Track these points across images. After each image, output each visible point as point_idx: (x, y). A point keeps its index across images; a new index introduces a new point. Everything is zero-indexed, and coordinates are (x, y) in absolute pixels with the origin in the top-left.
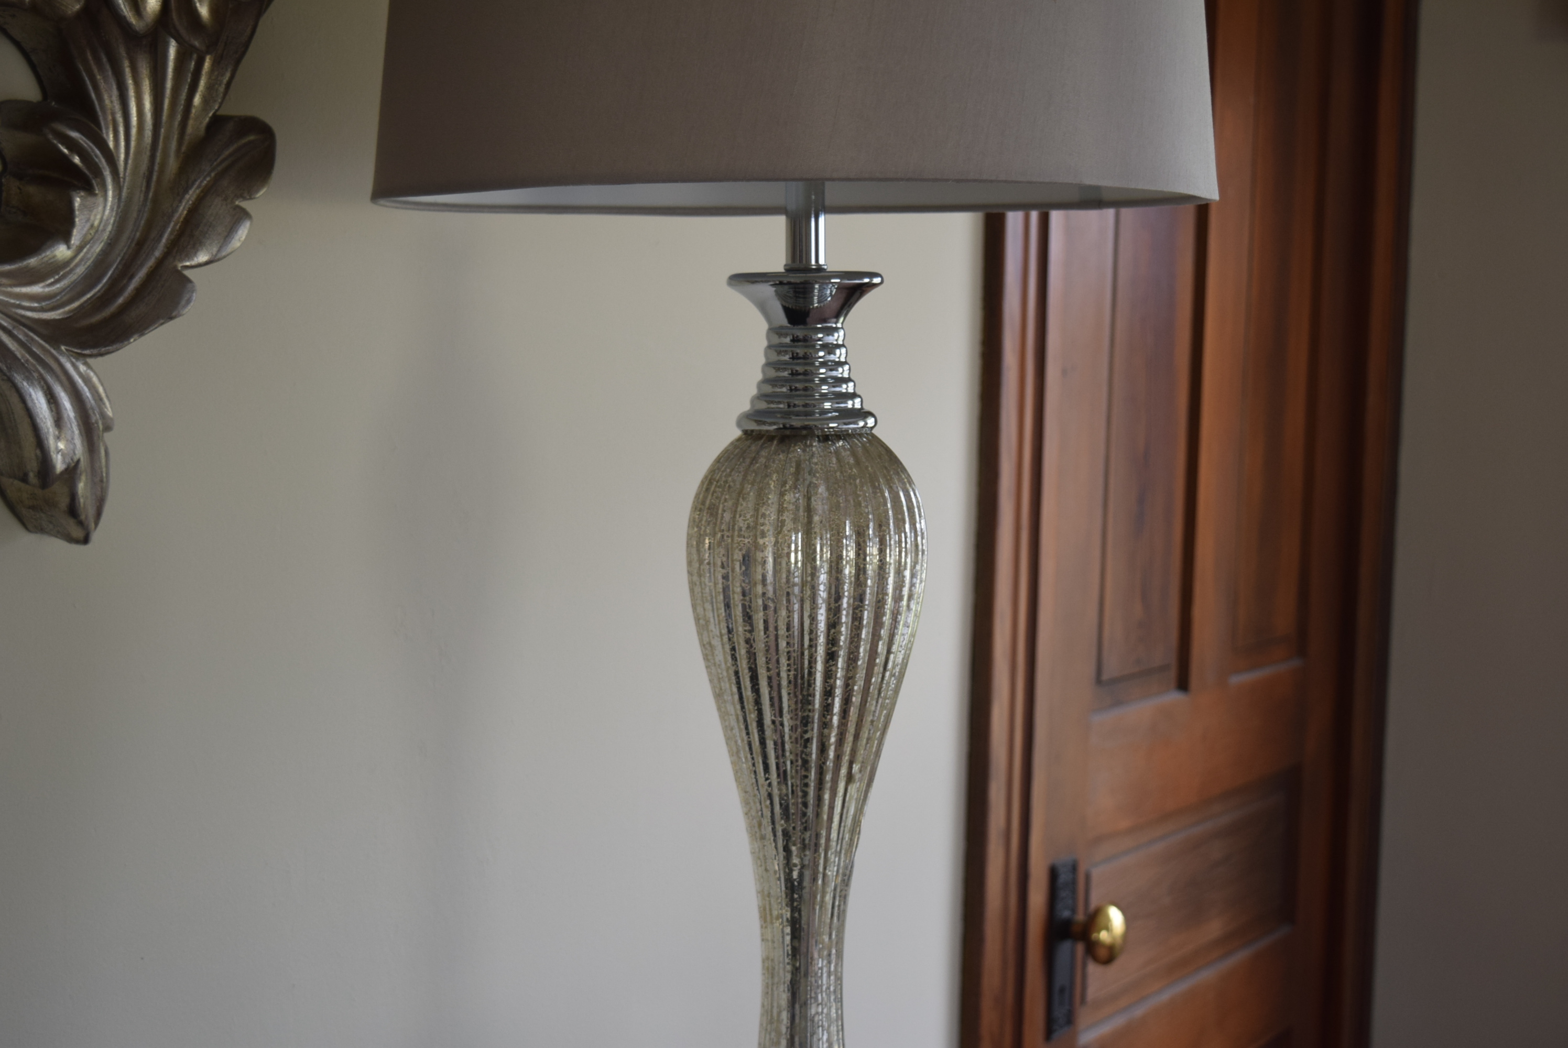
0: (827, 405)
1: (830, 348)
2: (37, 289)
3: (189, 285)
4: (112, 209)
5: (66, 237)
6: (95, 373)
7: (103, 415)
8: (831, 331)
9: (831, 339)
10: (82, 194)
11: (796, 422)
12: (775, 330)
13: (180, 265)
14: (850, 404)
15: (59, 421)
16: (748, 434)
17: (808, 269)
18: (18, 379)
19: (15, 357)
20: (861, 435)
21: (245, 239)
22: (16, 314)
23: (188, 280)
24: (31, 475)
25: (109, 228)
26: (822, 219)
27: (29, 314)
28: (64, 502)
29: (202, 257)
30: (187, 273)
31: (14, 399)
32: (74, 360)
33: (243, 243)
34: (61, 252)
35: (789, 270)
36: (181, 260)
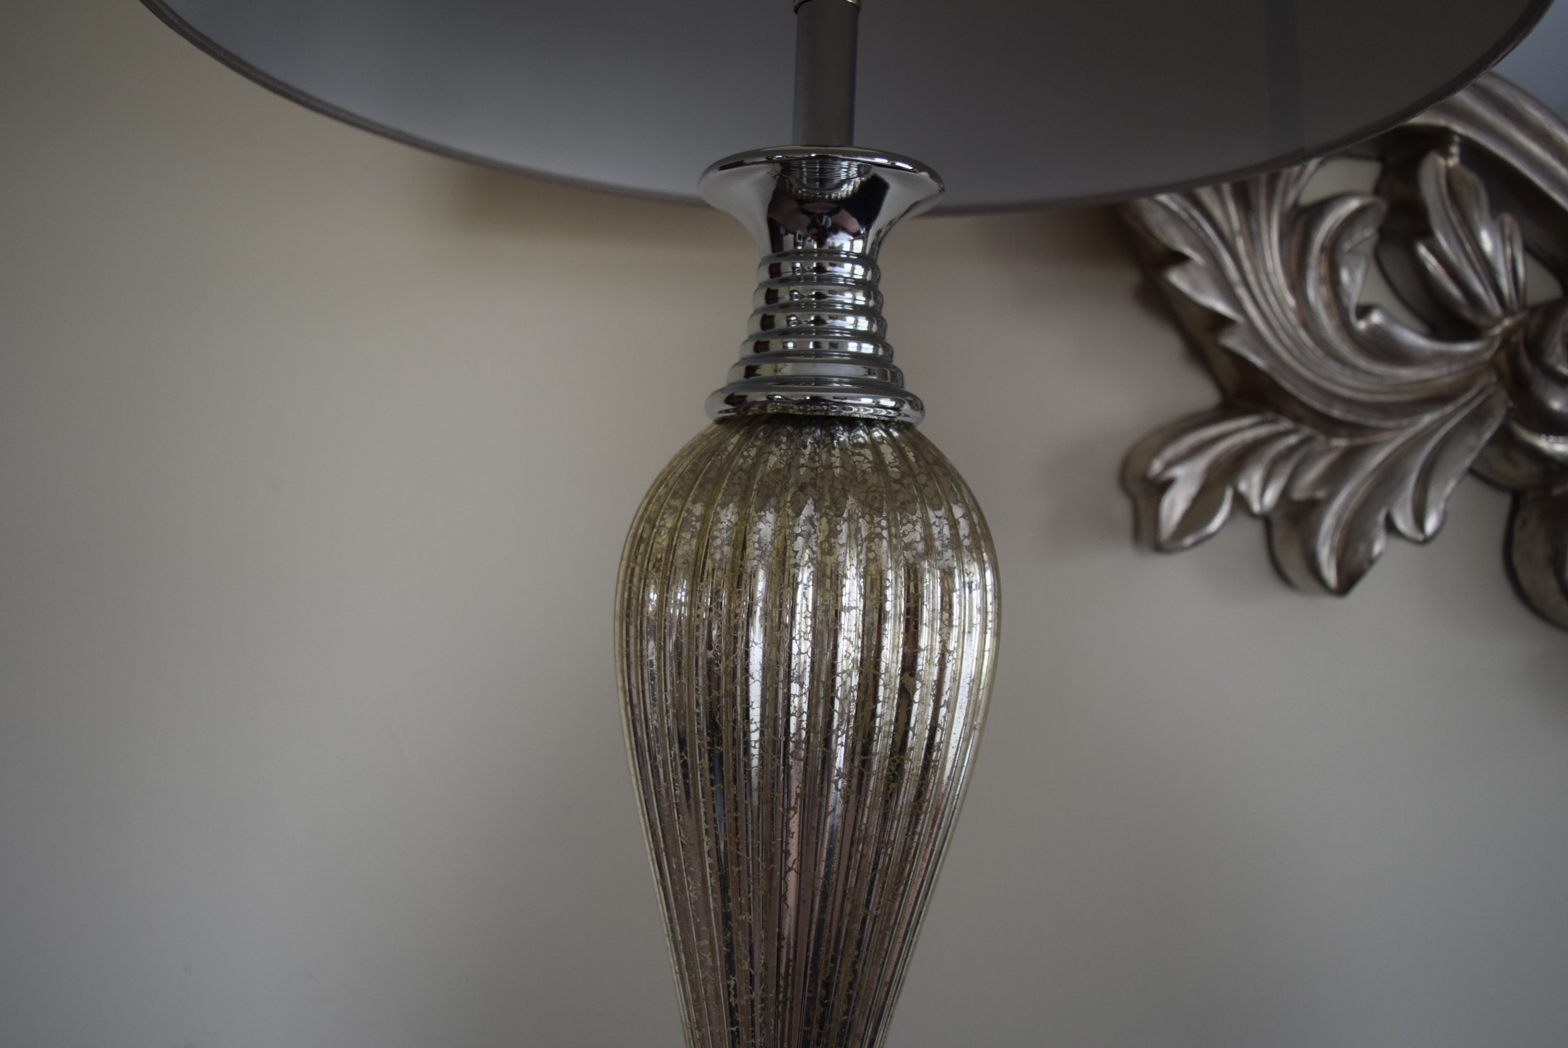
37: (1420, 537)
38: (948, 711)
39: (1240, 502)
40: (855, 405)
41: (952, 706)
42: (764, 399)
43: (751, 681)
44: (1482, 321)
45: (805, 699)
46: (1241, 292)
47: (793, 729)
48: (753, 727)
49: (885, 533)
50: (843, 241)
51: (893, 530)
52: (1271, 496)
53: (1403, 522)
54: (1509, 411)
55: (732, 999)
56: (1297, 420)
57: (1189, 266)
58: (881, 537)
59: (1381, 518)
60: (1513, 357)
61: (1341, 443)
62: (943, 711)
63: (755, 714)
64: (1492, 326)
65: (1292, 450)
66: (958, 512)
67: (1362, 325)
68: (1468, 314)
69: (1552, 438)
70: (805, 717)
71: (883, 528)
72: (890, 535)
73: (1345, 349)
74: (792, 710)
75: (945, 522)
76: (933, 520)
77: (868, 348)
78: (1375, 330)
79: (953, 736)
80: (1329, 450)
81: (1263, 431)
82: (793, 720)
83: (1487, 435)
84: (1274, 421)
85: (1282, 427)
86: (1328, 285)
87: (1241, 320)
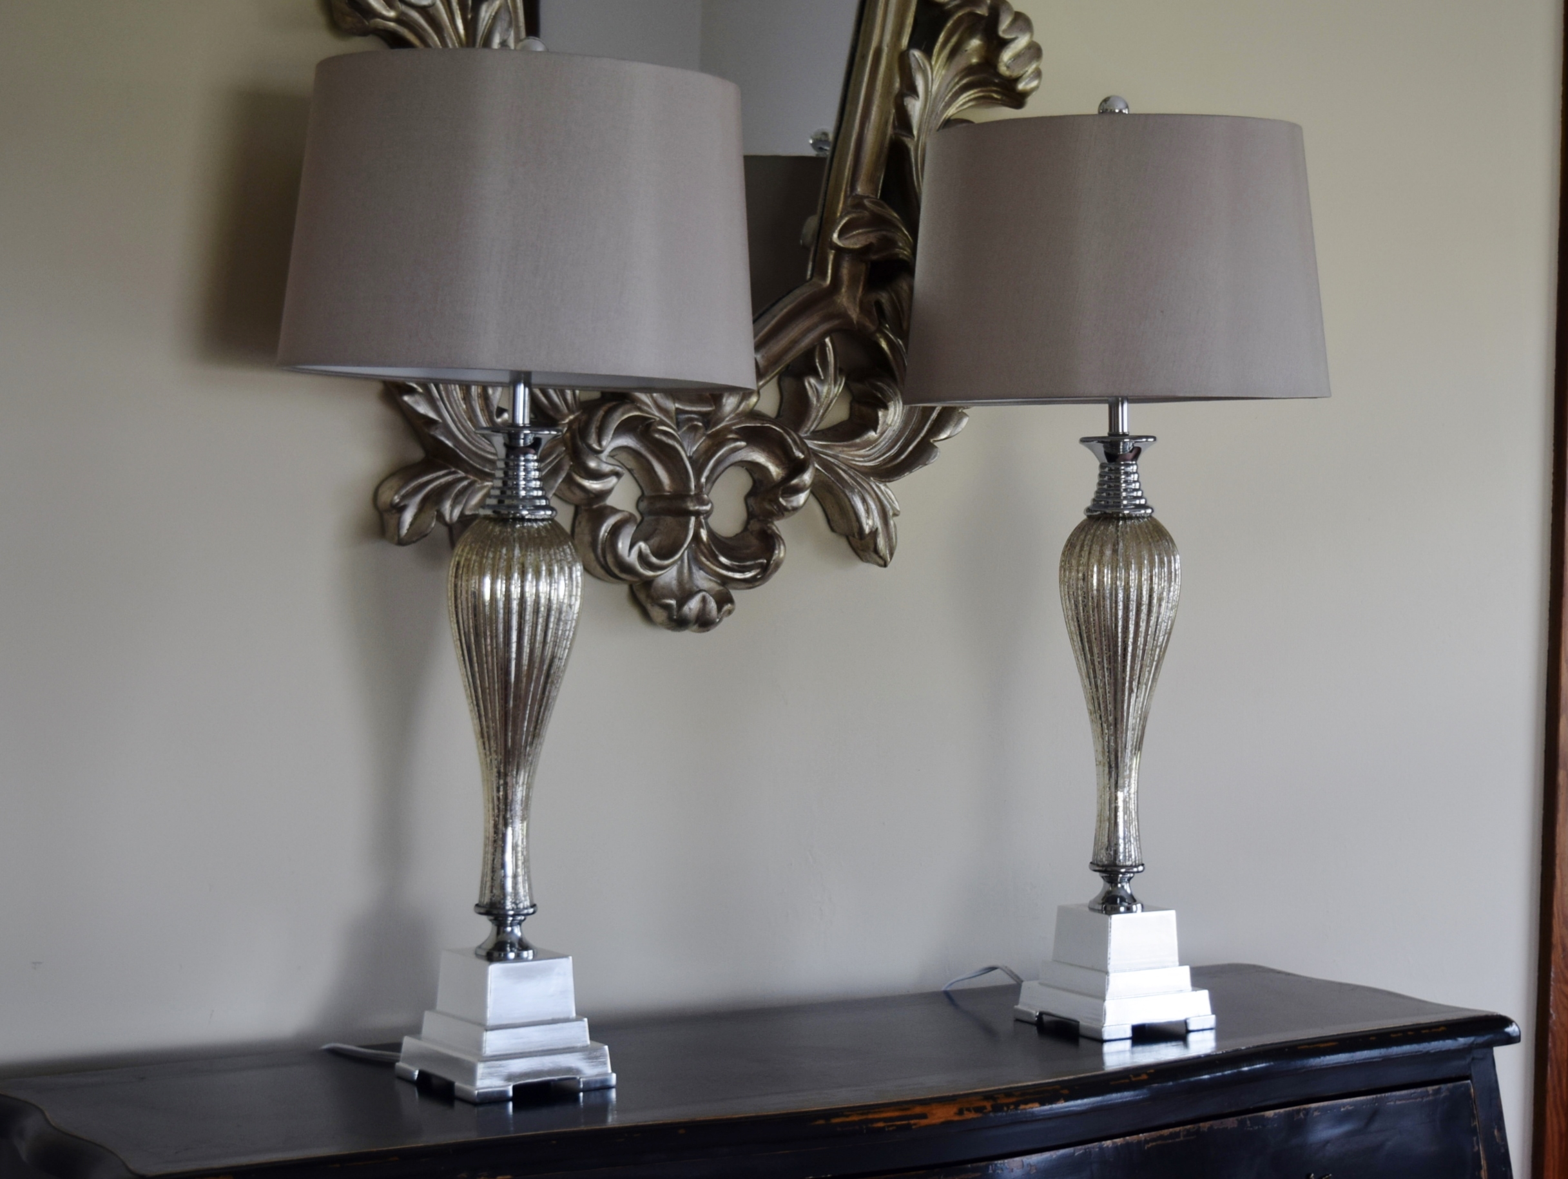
0: (1125, 502)
1: (1127, 474)
2: (862, 452)
3: (936, 449)
4: (898, 416)
5: (875, 430)
6: (891, 490)
7: (893, 508)
8: (1128, 465)
9: (1130, 469)
10: (882, 410)
11: (1109, 511)
12: (1102, 466)
13: (932, 441)
14: (1137, 502)
15: (868, 511)
16: (1089, 517)
17: (1117, 434)
18: (847, 492)
19: (846, 481)
20: (1143, 517)
21: (965, 426)
22: (852, 464)
23: (936, 447)
24: (856, 534)
25: (898, 424)
26: (1126, 405)
27: (858, 463)
28: (872, 547)
29: (943, 436)
30: (936, 444)
31: (846, 500)
32: (878, 484)
33: (963, 429)
34: (872, 435)
35: (1110, 435)
36: (932, 438)
39: (441, 517)
44: (558, 417)
52: (457, 513)
54: (571, 466)
56: (466, 471)
57: (415, 394)
60: (573, 437)
64: (563, 420)
65: (464, 489)
67: (499, 420)
68: (551, 413)
69: (591, 482)
78: (505, 423)
80: (483, 487)
81: (451, 478)
83: (560, 480)
84: (454, 473)
85: (459, 476)
86: (482, 398)
87: (440, 420)
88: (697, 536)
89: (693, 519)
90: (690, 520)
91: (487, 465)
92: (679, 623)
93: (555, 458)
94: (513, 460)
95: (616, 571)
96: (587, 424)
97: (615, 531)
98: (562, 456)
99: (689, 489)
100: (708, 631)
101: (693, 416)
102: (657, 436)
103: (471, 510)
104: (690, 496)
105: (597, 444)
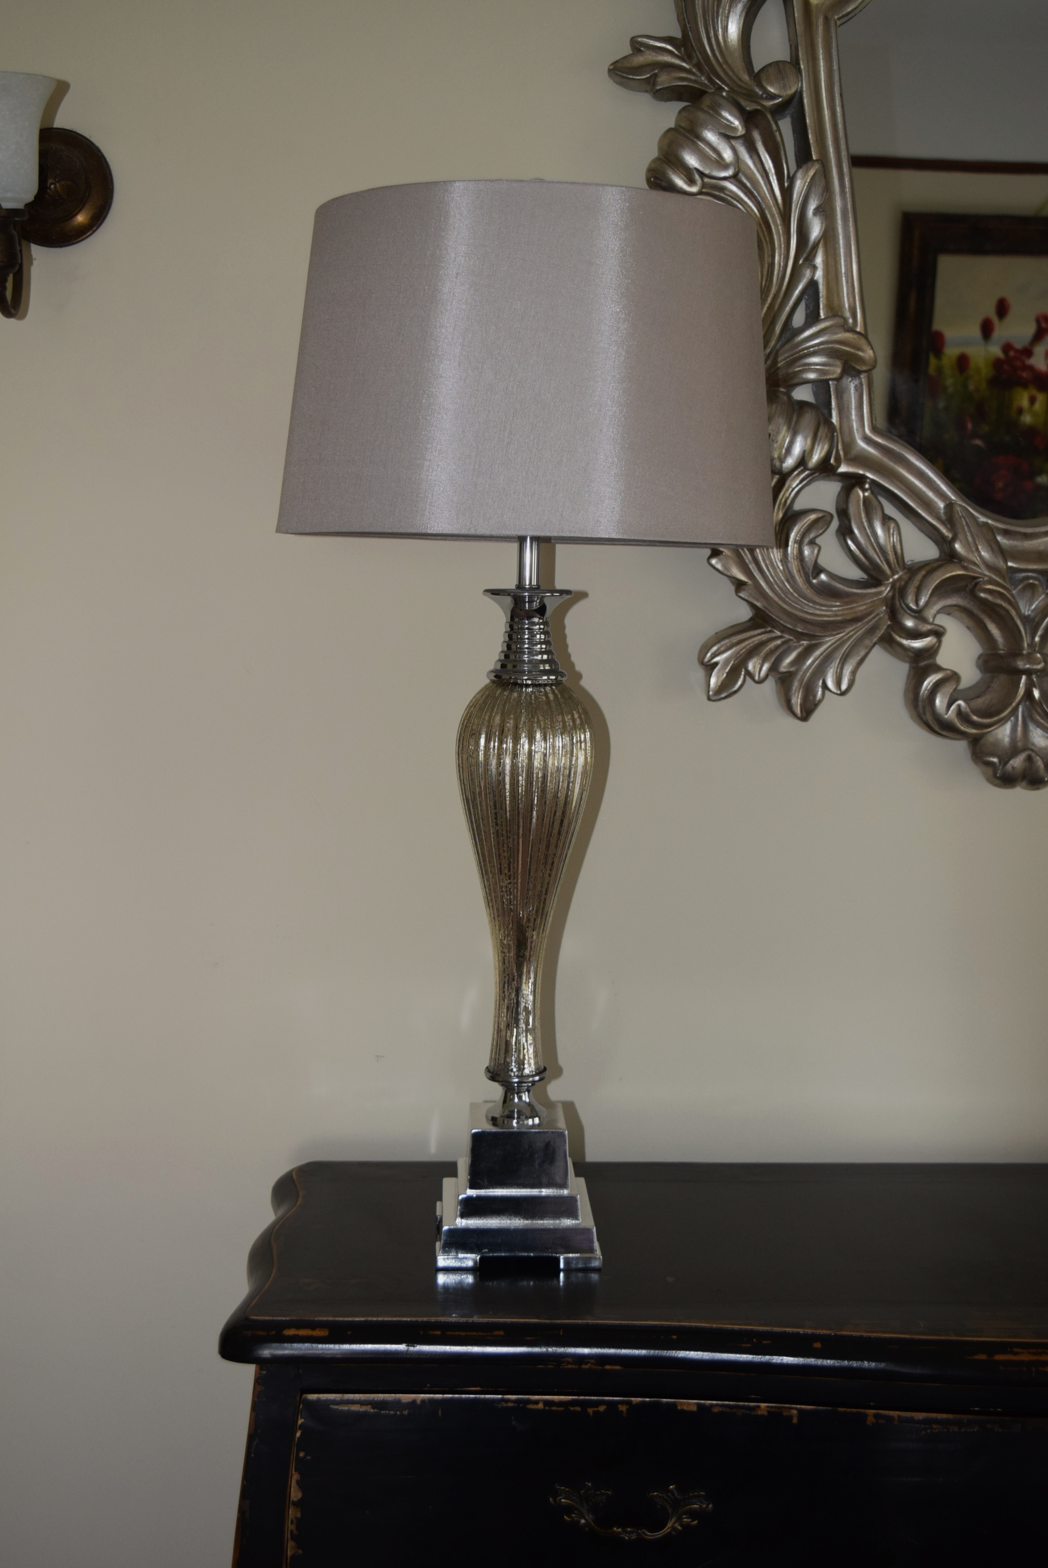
37: (839, 692)
38: (572, 784)
39: (749, 674)
40: (541, 680)
41: (574, 782)
42: (508, 678)
43: (506, 776)
45: (524, 781)
46: (752, 567)
47: (520, 791)
48: (507, 791)
49: (549, 727)
50: (536, 620)
51: (552, 725)
52: (764, 671)
53: (830, 684)
54: (889, 624)
55: (501, 883)
56: (782, 632)
57: (721, 557)
58: (548, 728)
59: (820, 683)
60: (893, 597)
61: (805, 643)
62: (571, 784)
63: (508, 787)
65: (778, 647)
66: (576, 716)
67: (817, 580)
69: (910, 640)
70: (524, 787)
71: (548, 725)
72: (551, 726)
73: (808, 592)
74: (520, 785)
75: (571, 720)
76: (566, 720)
77: (545, 657)
78: (823, 583)
79: (575, 793)
80: (798, 647)
81: (764, 637)
82: (520, 788)
83: (877, 639)
84: (770, 632)
85: (774, 635)
86: (798, 560)
87: (750, 582)
88: (1029, 695)
89: (1024, 678)
90: (1021, 678)
91: (799, 625)
92: (1006, 780)
93: (874, 618)
94: (519, 623)
95: (936, 728)
96: (907, 583)
97: (937, 686)
98: (882, 615)
99: (1022, 648)
100: (1038, 789)
101: (1030, 574)
102: (982, 595)
103: (785, 668)
104: (1021, 655)
105: (914, 603)
